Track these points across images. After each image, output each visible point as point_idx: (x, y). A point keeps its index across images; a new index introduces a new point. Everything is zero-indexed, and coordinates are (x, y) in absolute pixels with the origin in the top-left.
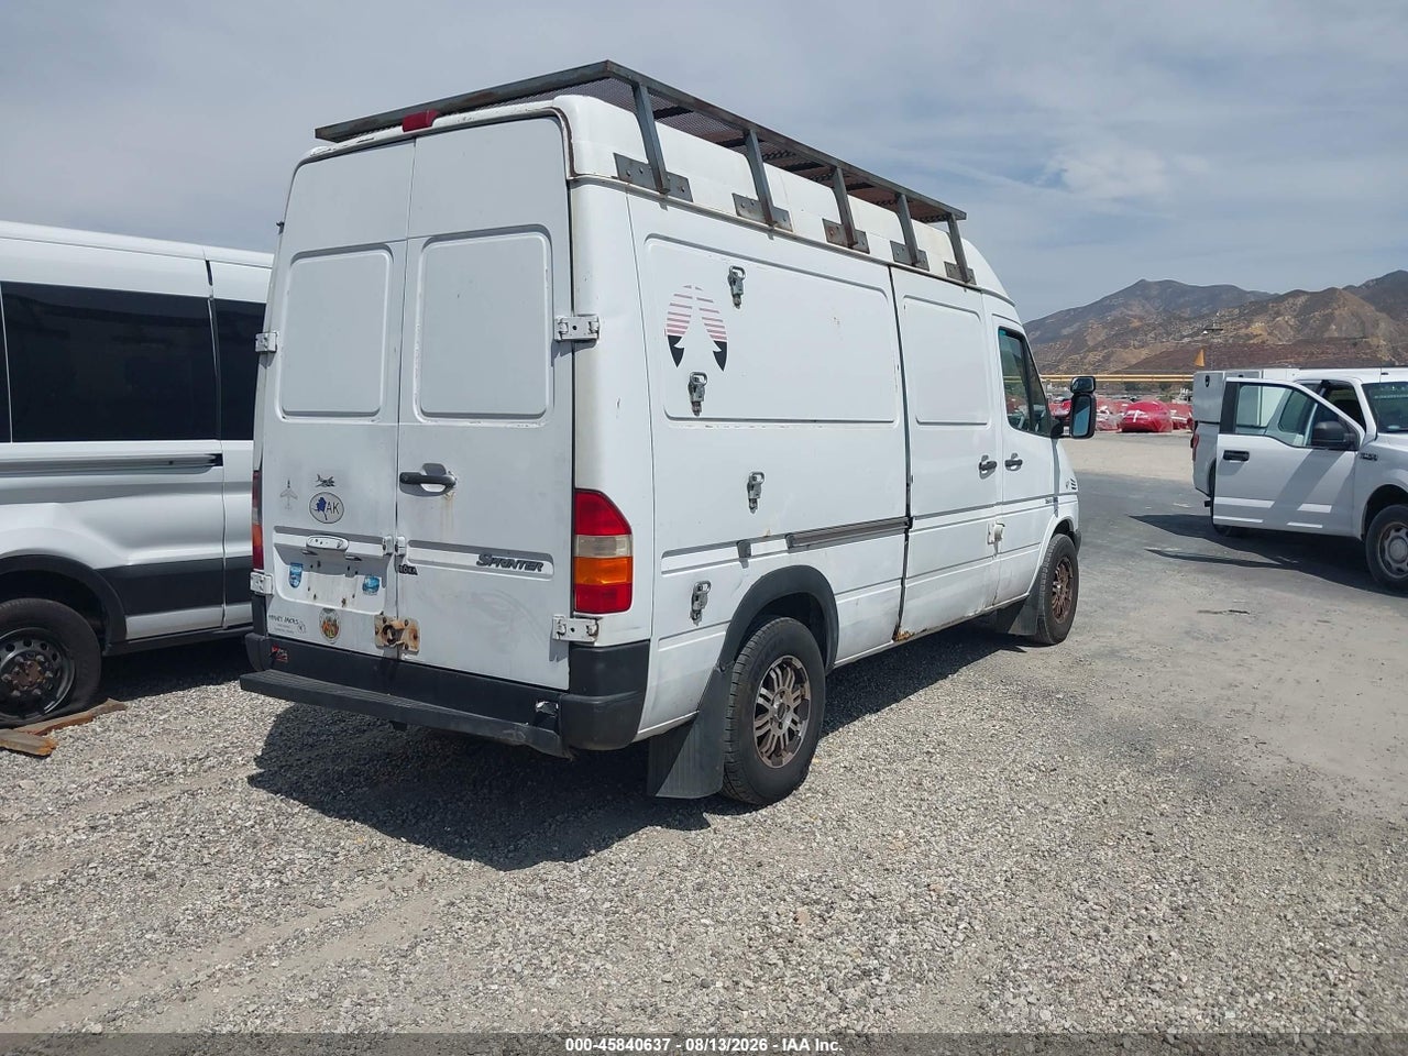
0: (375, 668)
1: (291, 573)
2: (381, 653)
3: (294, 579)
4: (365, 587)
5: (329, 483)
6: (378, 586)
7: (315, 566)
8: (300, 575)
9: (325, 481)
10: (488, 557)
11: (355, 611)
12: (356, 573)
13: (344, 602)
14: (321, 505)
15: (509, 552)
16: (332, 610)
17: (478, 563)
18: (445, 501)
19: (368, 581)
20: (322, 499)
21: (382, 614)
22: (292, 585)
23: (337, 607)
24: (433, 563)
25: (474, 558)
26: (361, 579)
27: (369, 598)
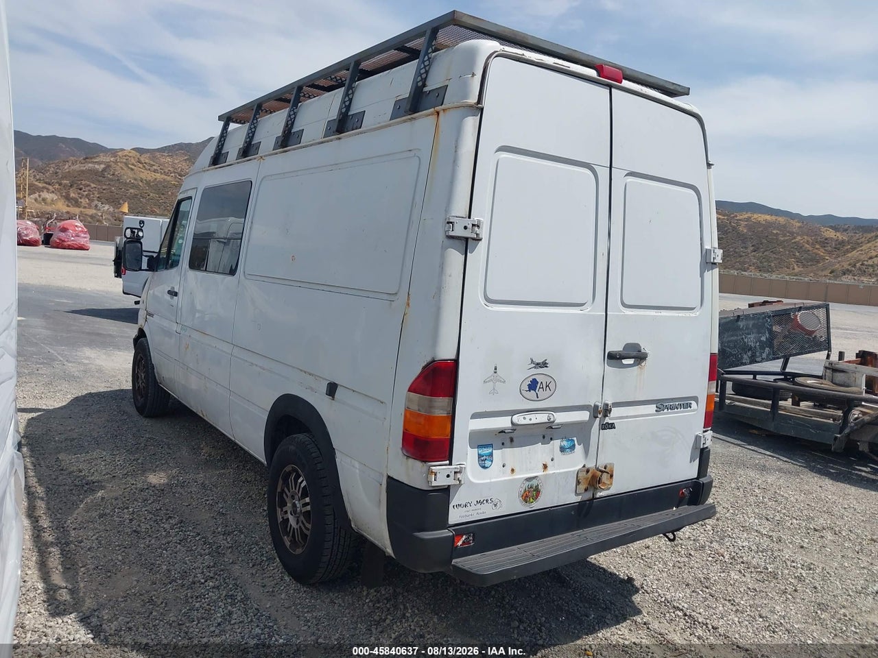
0: (573, 513)
1: (480, 456)
2: (579, 499)
3: (484, 461)
4: (562, 449)
5: (544, 365)
6: (574, 445)
7: (507, 442)
8: (491, 455)
9: (538, 364)
10: (662, 405)
11: (558, 471)
12: (551, 439)
13: (545, 467)
14: (533, 385)
15: (673, 400)
16: (535, 477)
17: (656, 411)
18: (639, 369)
19: (565, 443)
20: (534, 380)
21: (584, 466)
22: (484, 467)
23: (540, 473)
24: (627, 417)
25: (653, 408)
26: (557, 443)
27: (568, 457)
